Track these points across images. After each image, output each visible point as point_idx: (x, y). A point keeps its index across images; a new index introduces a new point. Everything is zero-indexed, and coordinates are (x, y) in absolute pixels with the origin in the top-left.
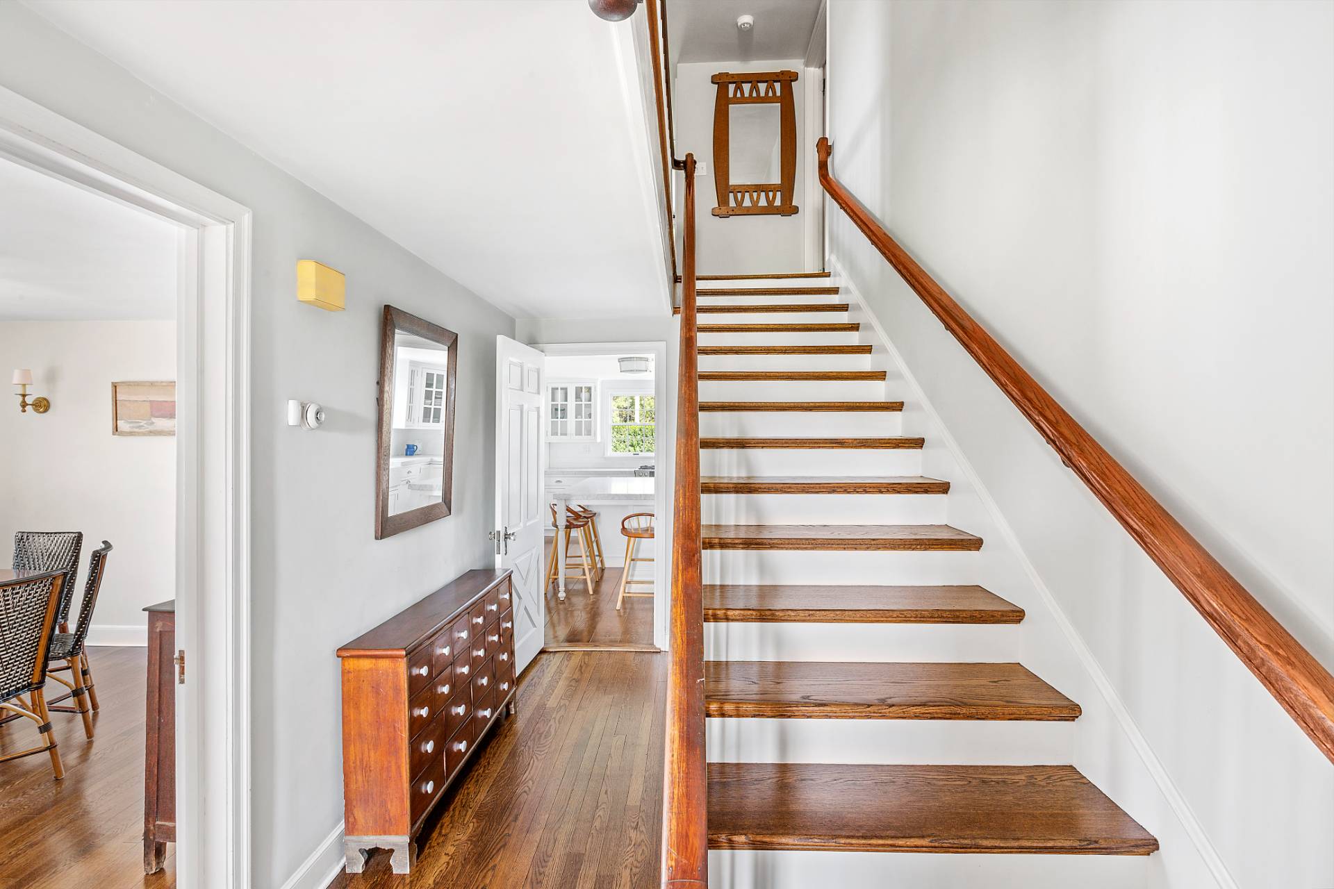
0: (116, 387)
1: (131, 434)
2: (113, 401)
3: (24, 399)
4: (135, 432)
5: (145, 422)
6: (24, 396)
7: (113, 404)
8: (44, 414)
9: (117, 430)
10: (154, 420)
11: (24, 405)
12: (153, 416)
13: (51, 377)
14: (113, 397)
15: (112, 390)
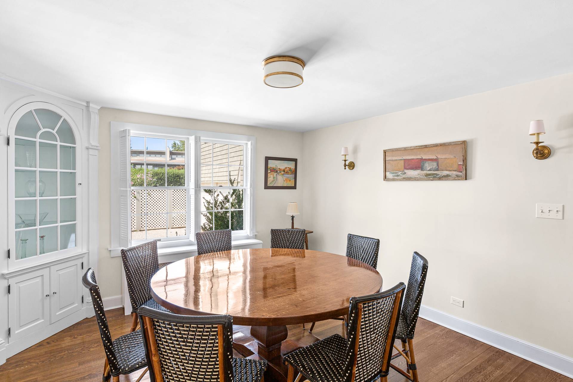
0: (385, 152)
1: (393, 180)
2: (384, 160)
3: (345, 162)
4: (395, 179)
5: (401, 172)
6: (345, 161)
7: (384, 163)
8: (353, 170)
9: (386, 178)
10: (406, 171)
11: (345, 165)
12: (405, 168)
13: (355, 151)
14: (384, 158)
15: (384, 155)
